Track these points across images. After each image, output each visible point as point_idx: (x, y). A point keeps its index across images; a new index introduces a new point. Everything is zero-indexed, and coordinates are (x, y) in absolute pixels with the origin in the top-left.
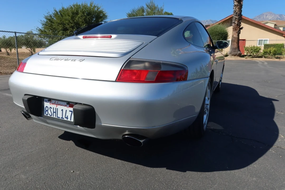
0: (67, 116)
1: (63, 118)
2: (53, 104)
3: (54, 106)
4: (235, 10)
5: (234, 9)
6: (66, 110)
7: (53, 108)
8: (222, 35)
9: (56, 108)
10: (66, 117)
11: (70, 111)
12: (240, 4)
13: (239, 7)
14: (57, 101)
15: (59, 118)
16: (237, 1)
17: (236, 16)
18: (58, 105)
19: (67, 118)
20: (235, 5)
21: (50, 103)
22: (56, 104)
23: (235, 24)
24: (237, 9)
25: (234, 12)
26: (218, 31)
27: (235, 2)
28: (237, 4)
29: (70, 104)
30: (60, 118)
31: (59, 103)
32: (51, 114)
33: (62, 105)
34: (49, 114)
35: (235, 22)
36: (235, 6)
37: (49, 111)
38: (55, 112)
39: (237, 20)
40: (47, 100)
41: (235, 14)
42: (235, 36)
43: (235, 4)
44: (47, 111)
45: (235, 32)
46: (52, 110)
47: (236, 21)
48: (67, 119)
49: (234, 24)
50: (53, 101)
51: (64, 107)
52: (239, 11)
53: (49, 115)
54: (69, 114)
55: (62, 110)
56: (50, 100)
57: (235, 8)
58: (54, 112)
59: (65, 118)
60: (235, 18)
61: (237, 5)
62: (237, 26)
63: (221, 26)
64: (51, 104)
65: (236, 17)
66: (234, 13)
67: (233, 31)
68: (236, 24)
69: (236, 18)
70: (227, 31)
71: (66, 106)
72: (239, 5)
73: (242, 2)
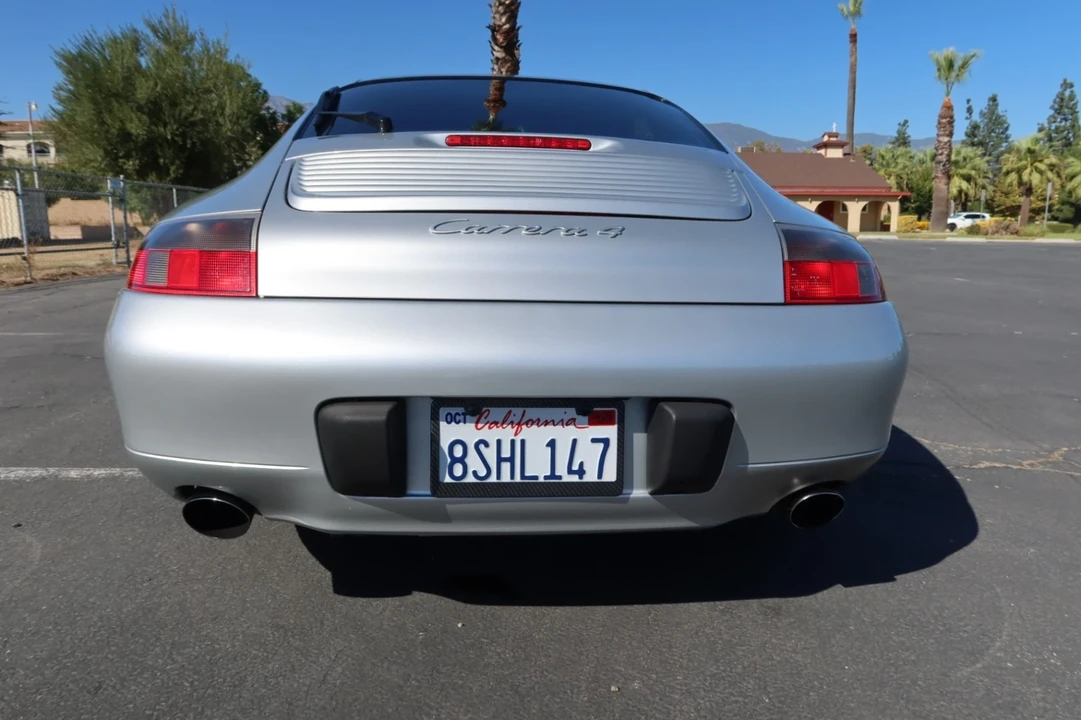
0: (581, 464)
1: (560, 477)
2: (496, 423)
3: (506, 433)
6: (575, 442)
7: (499, 442)
9: (513, 442)
10: (575, 467)
11: (594, 441)
12: (513, 55)
13: (509, 67)
14: (518, 411)
15: (536, 478)
16: (501, 47)
18: (527, 423)
19: (581, 472)
20: (497, 59)
21: (477, 423)
22: (512, 423)
27: (496, 48)
28: (504, 55)
29: (592, 409)
30: (541, 480)
31: (532, 413)
32: (483, 472)
33: (546, 423)
34: (475, 473)
36: (497, 64)
37: (474, 462)
38: (511, 460)
40: (461, 410)
43: (497, 54)
44: (462, 460)
46: (490, 455)
48: (581, 477)
50: (498, 413)
51: (559, 427)
53: (470, 479)
54: (589, 455)
55: (552, 444)
56: (474, 408)
57: (496, 67)
58: (500, 460)
59: (570, 471)
61: (504, 61)
64: (480, 426)
71: (572, 421)
72: (510, 61)
73: (516, 52)
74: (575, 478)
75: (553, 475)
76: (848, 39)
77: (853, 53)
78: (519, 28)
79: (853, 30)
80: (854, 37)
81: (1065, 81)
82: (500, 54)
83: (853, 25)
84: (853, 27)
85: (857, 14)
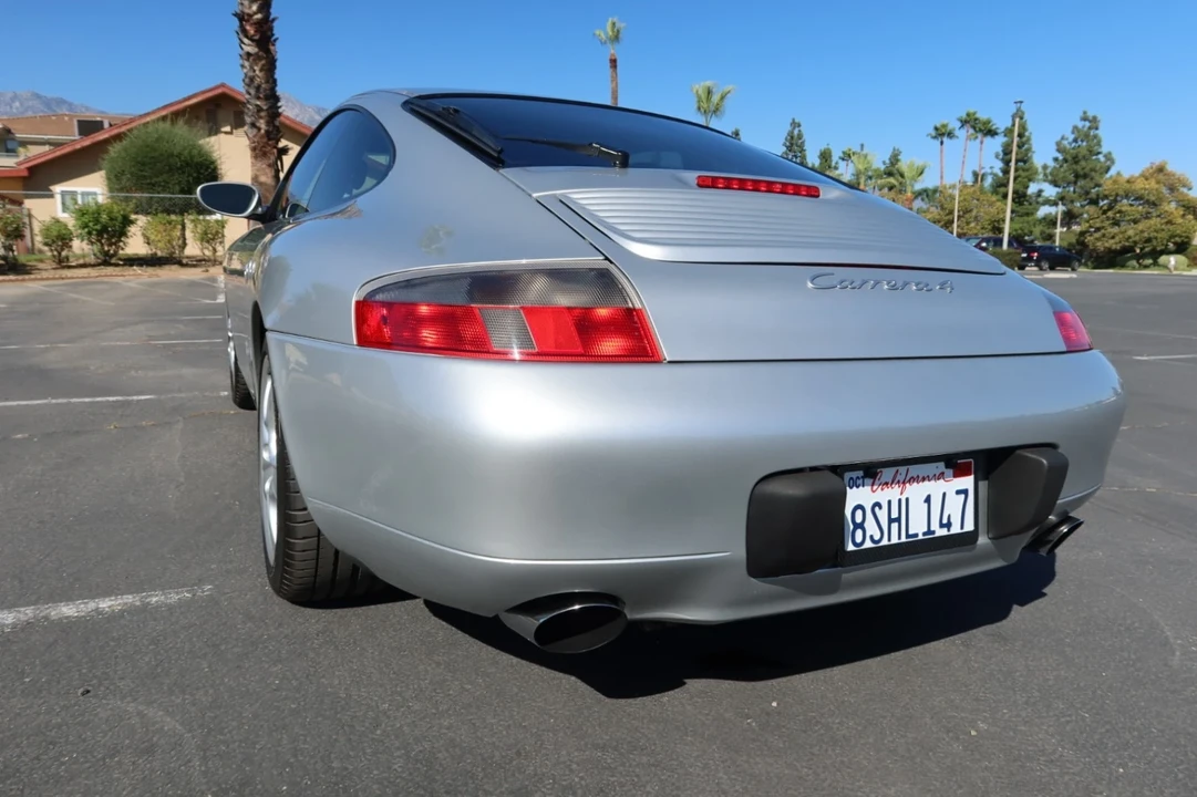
0: (949, 516)
1: (933, 532)
2: (887, 484)
3: (891, 494)
4: (251, 74)
5: (245, 70)
6: (944, 494)
7: (889, 502)
8: (199, 173)
9: (900, 500)
10: (945, 521)
11: (958, 492)
12: (268, 51)
13: (263, 65)
14: (902, 469)
15: (916, 535)
16: (252, 40)
17: (258, 98)
18: (909, 481)
19: (948, 525)
20: (249, 54)
21: (873, 485)
22: (899, 482)
23: (259, 129)
24: (257, 72)
25: (247, 80)
27: (246, 41)
28: (256, 50)
29: (955, 464)
30: (921, 537)
31: (915, 470)
32: (877, 537)
33: (924, 480)
34: (871, 537)
35: (258, 124)
36: (248, 60)
37: (870, 525)
38: (898, 520)
39: (263, 114)
40: (861, 473)
41: (253, 91)
42: (263, 179)
43: (248, 49)
44: (861, 526)
45: (262, 165)
46: (883, 515)
47: (261, 118)
48: (949, 530)
49: (255, 131)
50: (887, 473)
51: (933, 482)
52: (267, 82)
53: (868, 544)
54: (954, 506)
55: (928, 500)
56: (871, 472)
57: (247, 64)
58: (891, 521)
59: (942, 526)
60: (257, 105)
61: (257, 57)
62: (269, 139)
64: (875, 487)
65: (258, 103)
66: (249, 85)
67: (256, 157)
68: (263, 131)
69: (259, 109)
71: (941, 476)
72: (264, 58)
73: (272, 48)
74: (944, 532)
75: (930, 532)
76: (609, 64)
77: (614, 78)
78: (274, 20)
79: (613, 55)
80: (614, 62)
81: (794, 120)
82: (252, 49)
83: (612, 50)
84: (612, 51)
85: (616, 38)
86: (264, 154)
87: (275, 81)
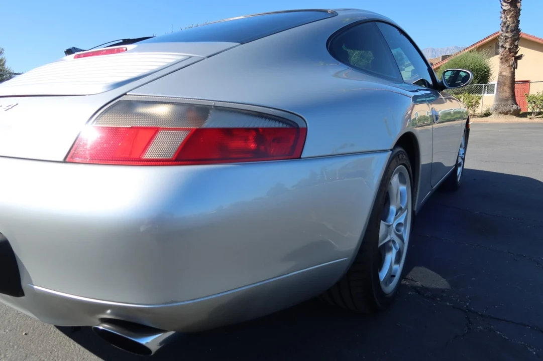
4: (505, 20)
5: (502, 19)
12: (516, 6)
13: (512, 14)
16: (508, 3)
17: (507, 32)
20: (504, 11)
23: (505, 48)
24: (508, 19)
25: (502, 24)
26: (467, 65)
27: (504, 4)
28: (509, 7)
35: (505, 46)
36: (504, 13)
39: (508, 40)
41: (504, 29)
42: (504, 73)
43: (505, 8)
45: (506, 66)
47: (507, 42)
49: (503, 49)
52: (514, 23)
57: (503, 16)
60: (505, 36)
61: (510, 11)
62: (510, 53)
63: (475, 55)
65: (507, 35)
66: (503, 27)
67: (502, 63)
68: (507, 49)
69: (506, 38)
70: (489, 65)
72: (513, 10)
73: (518, 4)
82: (507, 7)
86: (507, 61)
87: (518, 22)
